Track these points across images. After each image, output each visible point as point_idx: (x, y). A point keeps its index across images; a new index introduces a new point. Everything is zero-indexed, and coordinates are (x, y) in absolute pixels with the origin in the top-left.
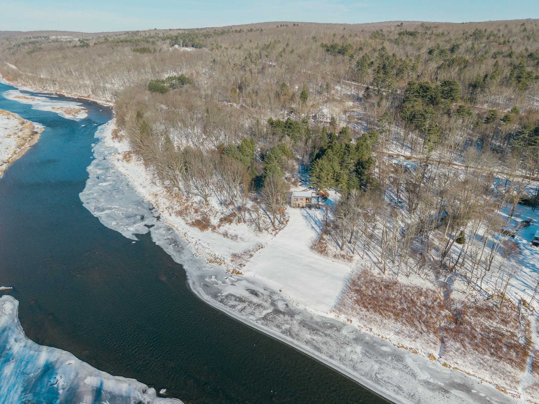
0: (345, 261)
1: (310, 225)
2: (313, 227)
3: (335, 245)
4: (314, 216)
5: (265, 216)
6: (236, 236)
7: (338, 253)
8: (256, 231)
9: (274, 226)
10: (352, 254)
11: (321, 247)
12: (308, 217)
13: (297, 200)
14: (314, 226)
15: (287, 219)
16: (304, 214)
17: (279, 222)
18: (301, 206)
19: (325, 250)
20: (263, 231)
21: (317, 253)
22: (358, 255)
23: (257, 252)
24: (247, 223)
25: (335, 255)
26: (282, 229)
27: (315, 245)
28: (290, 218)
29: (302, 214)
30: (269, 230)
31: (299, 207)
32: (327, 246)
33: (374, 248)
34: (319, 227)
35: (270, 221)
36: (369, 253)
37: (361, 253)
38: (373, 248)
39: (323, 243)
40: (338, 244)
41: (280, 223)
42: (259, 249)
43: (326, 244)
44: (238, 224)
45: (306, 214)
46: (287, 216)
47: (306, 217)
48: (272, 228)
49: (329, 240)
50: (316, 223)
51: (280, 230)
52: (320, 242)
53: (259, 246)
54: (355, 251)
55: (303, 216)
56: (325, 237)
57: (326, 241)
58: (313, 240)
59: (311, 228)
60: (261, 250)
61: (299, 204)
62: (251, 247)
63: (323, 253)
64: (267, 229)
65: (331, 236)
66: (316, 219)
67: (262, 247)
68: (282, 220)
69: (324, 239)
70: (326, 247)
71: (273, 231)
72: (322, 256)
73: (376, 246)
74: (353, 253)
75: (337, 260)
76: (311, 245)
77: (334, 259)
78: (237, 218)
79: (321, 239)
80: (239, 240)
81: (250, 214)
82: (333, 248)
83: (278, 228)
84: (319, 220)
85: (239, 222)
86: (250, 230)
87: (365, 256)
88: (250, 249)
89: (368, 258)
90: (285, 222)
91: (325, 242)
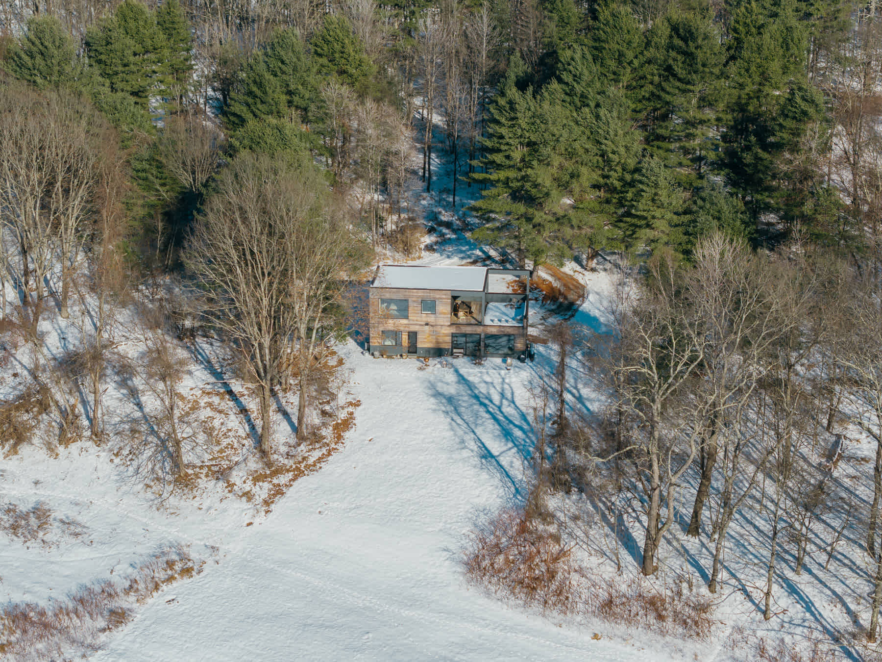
0: (663, 633)
1: (473, 445)
2: (487, 455)
3: (611, 542)
4: (496, 398)
5: (216, 400)
6: (41, 513)
7: (623, 588)
8: (157, 487)
9: (264, 453)
10: (704, 590)
11: (528, 559)
12: (465, 400)
13: (404, 311)
14: (496, 446)
15: (342, 415)
16: (441, 387)
17: (296, 430)
18: (424, 343)
19: (552, 575)
20: (202, 482)
21: (504, 592)
22: (740, 596)
23: (156, 600)
24: (114, 442)
25: (609, 603)
26: (313, 468)
27: (497, 549)
28: (358, 412)
29: (432, 386)
30: (237, 477)
31: (413, 349)
32: (563, 553)
33: (830, 555)
34: (522, 450)
35: (243, 430)
36: (803, 581)
37: (758, 583)
38: (823, 558)
39: (540, 538)
40: (627, 541)
41: (301, 439)
42: (171, 579)
43: (557, 539)
44: (61, 449)
45: (451, 388)
46: (342, 399)
47: (450, 400)
48: (254, 464)
49: (575, 518)
50: (507, 434)
51: (299, 473)
52: (523, 529)
53: (170, 564)
54: (723, 575)
55: (437, 394)
56: (553, 502)
57: (561, 524)
58: (483, 520)
59: (476, 461)
60: (181, 584)
61: (413, 336)
62: (123, 569)
63: (541, 592)
64: (221, 474)
65: (591, 498)
66: (508, 410)
67: (187, 572)
68: (313, 418)
69: (547, 517)
70: (556, 559)
71: (257, 478)
72: (537, 607)
73: (842, 546)
74: (711, 584)
75: (621, 628)
76: (472, 547)
77: (598, 625)
78: (55, 415)
79: (529, 516)
80: (53, 533)
81: (133, 393)
82: (595, 561)
83: (290, 463)
84: (523, 416)
85: (64, 439)
86: (122, 480)
87: (781, 599)
88: (115, 579)
89: (797, 611)
90: (327, 433)
91: (552, 529)
